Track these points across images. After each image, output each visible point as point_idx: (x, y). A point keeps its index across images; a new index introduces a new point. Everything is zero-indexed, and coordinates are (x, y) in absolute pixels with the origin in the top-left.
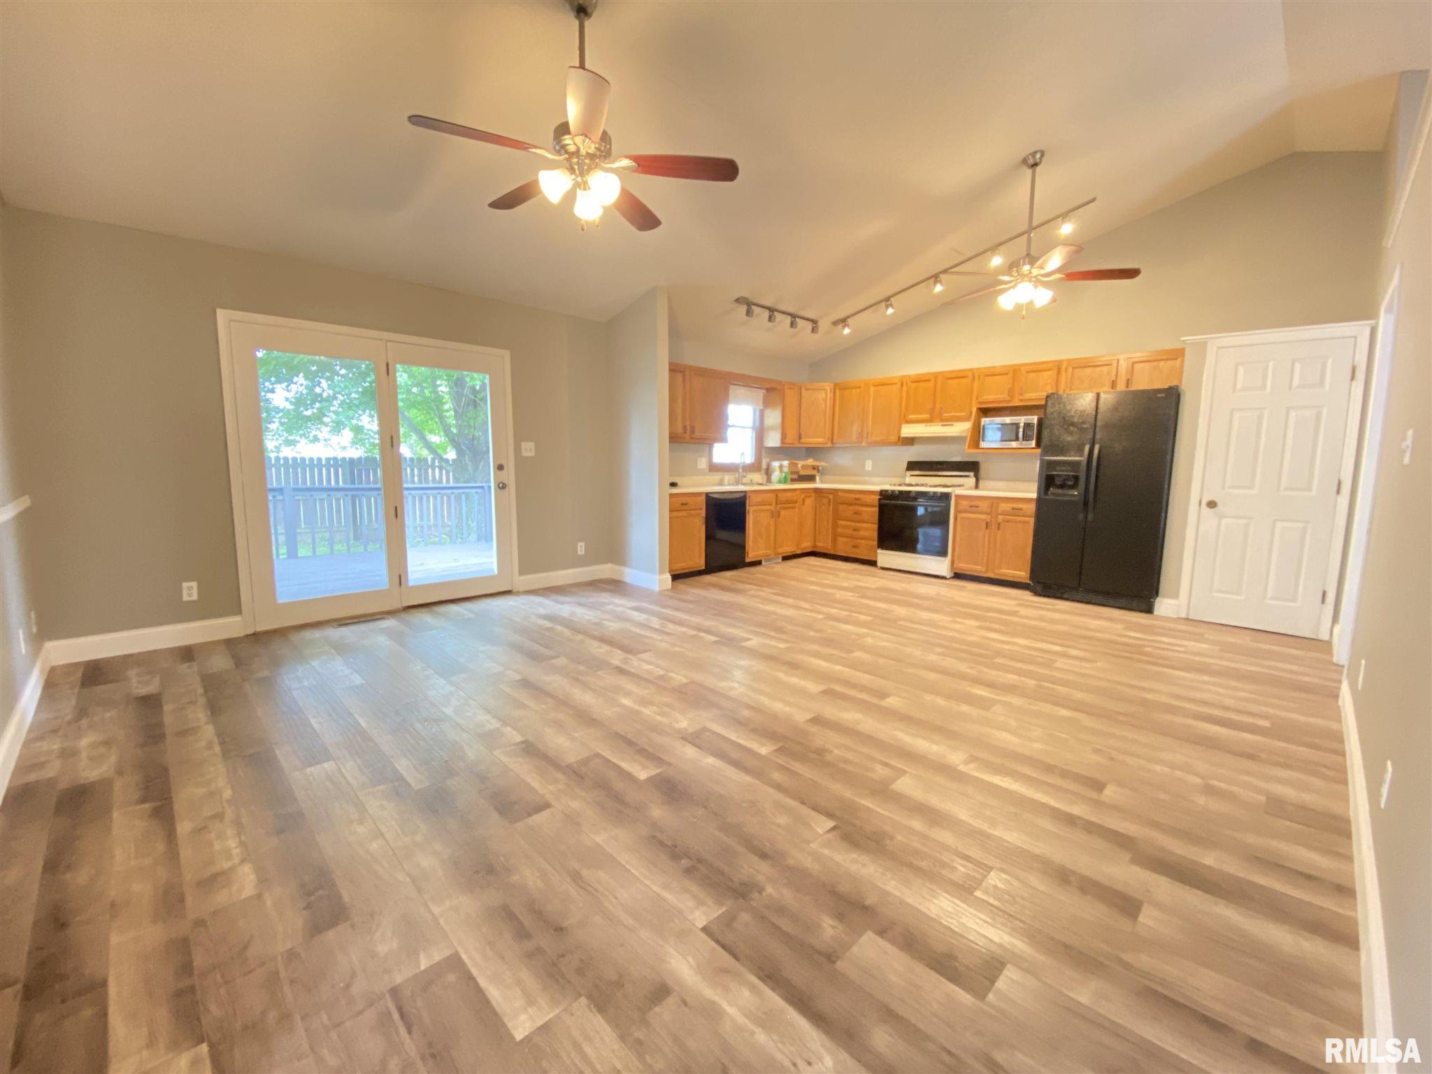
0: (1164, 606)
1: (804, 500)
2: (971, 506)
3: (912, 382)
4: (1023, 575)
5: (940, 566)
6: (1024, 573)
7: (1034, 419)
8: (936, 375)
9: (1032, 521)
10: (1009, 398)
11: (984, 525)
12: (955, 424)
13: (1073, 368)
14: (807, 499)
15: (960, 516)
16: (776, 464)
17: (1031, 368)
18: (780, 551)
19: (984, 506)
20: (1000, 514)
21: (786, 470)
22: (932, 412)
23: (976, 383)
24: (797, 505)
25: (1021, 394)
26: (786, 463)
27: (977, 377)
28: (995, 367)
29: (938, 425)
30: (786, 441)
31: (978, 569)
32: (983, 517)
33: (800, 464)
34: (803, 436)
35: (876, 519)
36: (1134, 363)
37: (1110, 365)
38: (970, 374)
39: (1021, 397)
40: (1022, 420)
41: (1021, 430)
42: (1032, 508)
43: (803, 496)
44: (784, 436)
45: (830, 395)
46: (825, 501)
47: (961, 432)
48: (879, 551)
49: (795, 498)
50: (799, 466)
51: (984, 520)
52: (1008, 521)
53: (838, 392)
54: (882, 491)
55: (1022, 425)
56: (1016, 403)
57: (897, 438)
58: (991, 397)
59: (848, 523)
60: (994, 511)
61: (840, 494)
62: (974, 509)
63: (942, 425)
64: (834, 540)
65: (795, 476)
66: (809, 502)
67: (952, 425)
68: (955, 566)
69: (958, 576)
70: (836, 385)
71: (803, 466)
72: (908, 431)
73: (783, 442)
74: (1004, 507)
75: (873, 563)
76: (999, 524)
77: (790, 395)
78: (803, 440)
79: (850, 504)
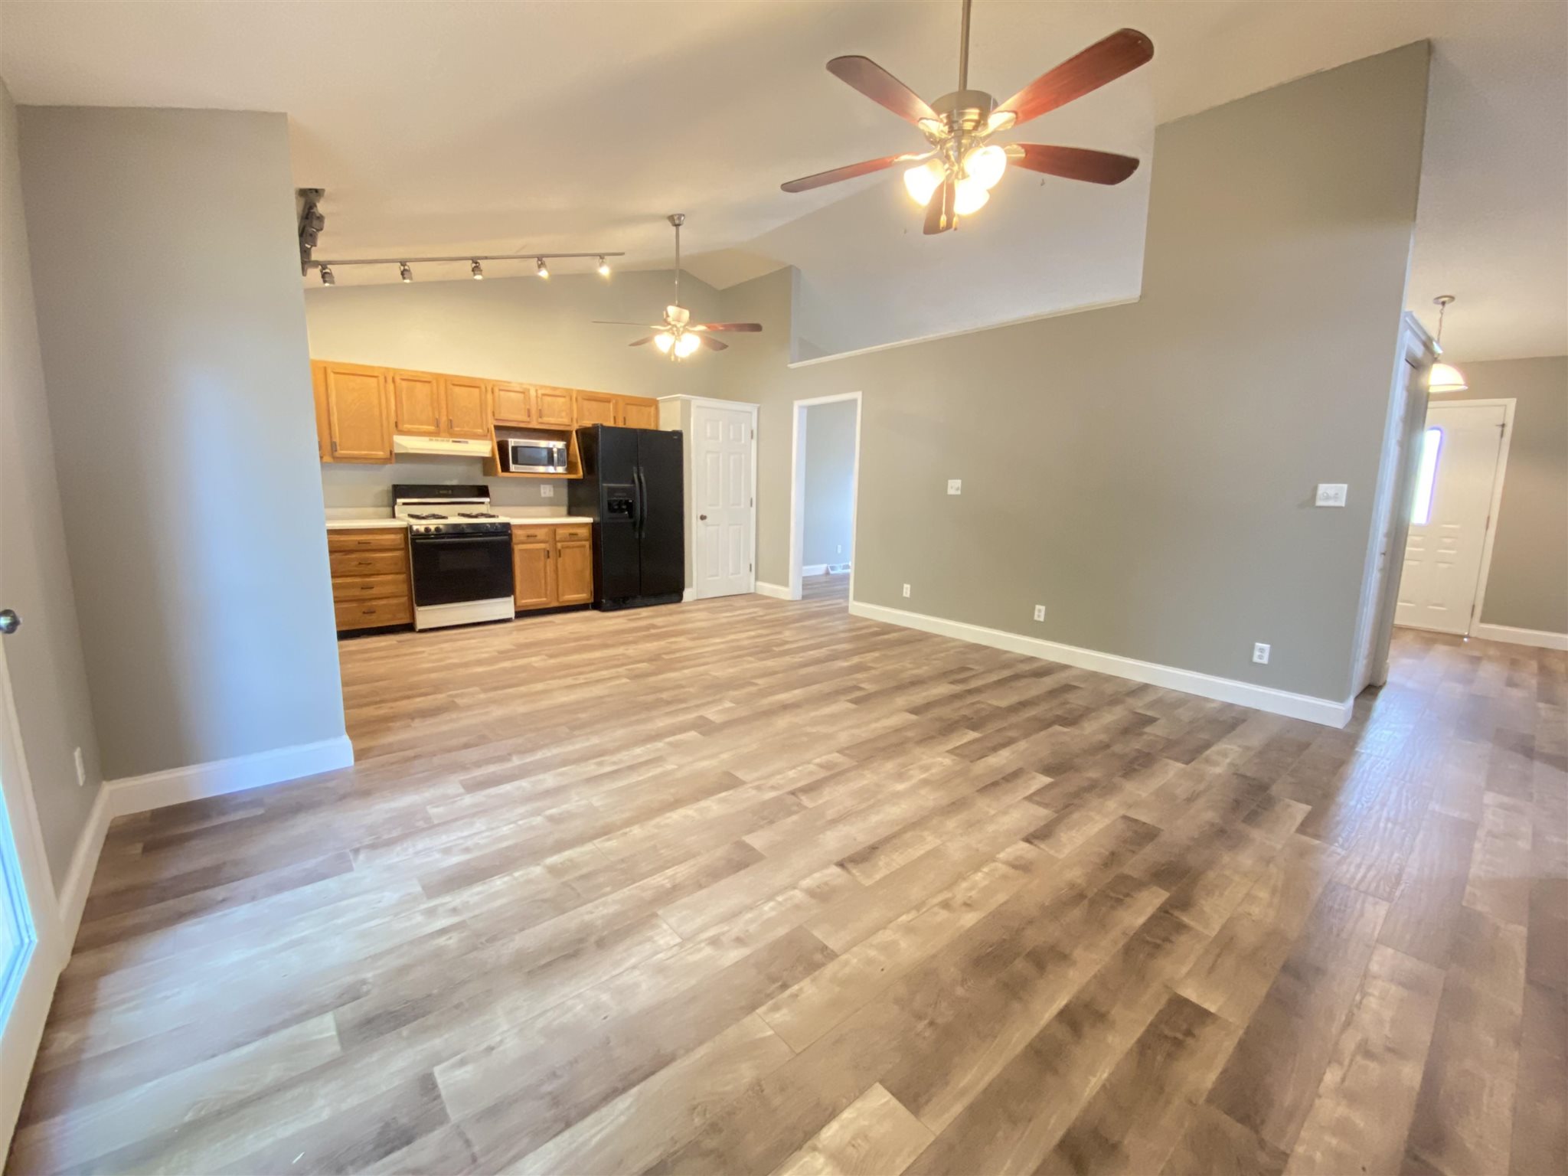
0: (688, 594)
2: (528, 536)
4: (585, 596)
5: (503, 607)
6: (586, 594)
9: (588, 544)
10: (528, 420)
11: (542, 555)
12: (470, 441)
15: (517, 548)
17: (546, 391)
19: (541, 534)
20: (559, 541)
22: (437, 424)
23: (490, 395)
25: (541, 417)
27: (490, 390)
28: (509, 382)
29: (448, 441)
31: (542, 601)
32: (542, 546)
36: (626, 404)
37: (610, 402)
38: (483, 385)
39: (540, 420)
41: (555, 455)
42: (586, 532)
47: (475, 453)
48: (417, 609)
51: (543, 549)
52: (568, 547)
55: (555, 450)
56: (534, 425)
57: (389, 453)
58: (505, 416)
59: (350, 580)
60: (552, 539)
62: (531, 539)
63: (454, 442)
67: (467, 442)
68: (518, 604)
69: (521, 614)
74: (560, 532)
75: (410, 627)
76: (560, 551)
79: (350, 551)
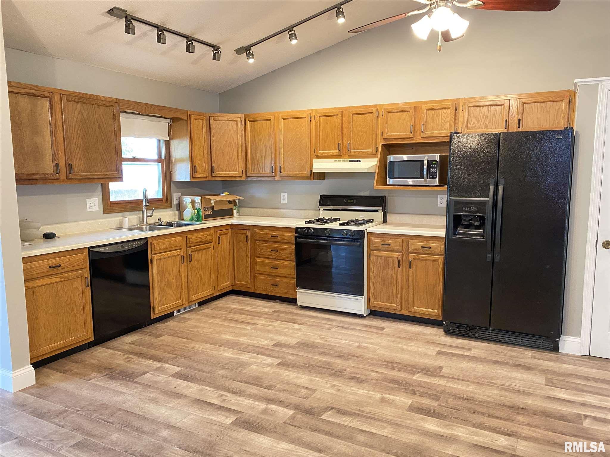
0: (570, 345)
1: (219, 238)
2: (383, 244)
3: (320, 117)
4: (434, 312)
5: (357, 304)
6: (436, 311)
7: (437, 157)
8: (343, 111)
9: (441, 259)
10: (412, 136)
11: (396, 263)
12: (362, 160)
13: (469, 107)
14: (222, 237)
15: (373, 253)
16: (187, 200)
17: (430, 106)
18: (194, 297)
19: (395, 244)
20: (410, 253)
21: (198, 206)
22: (340, 148)
23: (380, 119)
24: (212, 244)
25: (423, 132)
26: (198, 199)
27: (380, 113)
28: (398, 104)
29: (347, 161)
30: (197, 175)
31: (393, 307)
32: (396, 254)
33: (214, 199)
34: (215, 168)
35: (293, 256)
36: (524, 103)
37: (503, 105)
38: (374, 110)
39: (422, 135)
40: (426, 158)
41: (425, 167)
42: (440, 246)
43: (218, 234)
44: (194, 170)
45: (241, 127)
46: (243, 237)
47: (368, 169)
48: (298, 290)
49: (209, 237)
50: (213, 202)
51: (396, 258)
52: (419, 259)
53: (248, 123)
54: (297, 228)
55: (426, 162)
56: (419, 141)
57: (309, 172)
58: (395, 134)
59: (266, 260)
60: (404, 250)
61: (257, 230)
62: (386, 247)
63: (351, 161)
64: (254, 277)
65: (210, 212)
66: (225, 240)
67: (360, 161)
68: (371, 303)
69: (374, 313)
70: (246, 117)
71: (216, 202)
72: (319, 166)
73: (192, 176)
74: (414, 245)
75: (293, 301)
76: (410, 262)
77: (198, 126)
78: (216, 173)
79: (267, 241)
